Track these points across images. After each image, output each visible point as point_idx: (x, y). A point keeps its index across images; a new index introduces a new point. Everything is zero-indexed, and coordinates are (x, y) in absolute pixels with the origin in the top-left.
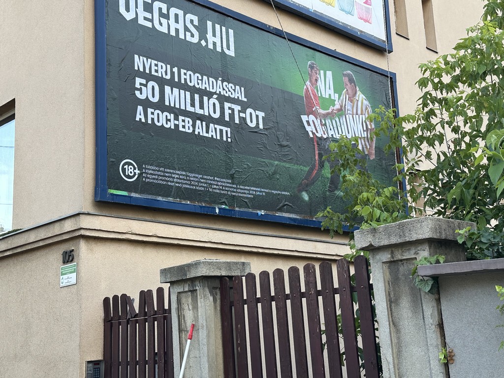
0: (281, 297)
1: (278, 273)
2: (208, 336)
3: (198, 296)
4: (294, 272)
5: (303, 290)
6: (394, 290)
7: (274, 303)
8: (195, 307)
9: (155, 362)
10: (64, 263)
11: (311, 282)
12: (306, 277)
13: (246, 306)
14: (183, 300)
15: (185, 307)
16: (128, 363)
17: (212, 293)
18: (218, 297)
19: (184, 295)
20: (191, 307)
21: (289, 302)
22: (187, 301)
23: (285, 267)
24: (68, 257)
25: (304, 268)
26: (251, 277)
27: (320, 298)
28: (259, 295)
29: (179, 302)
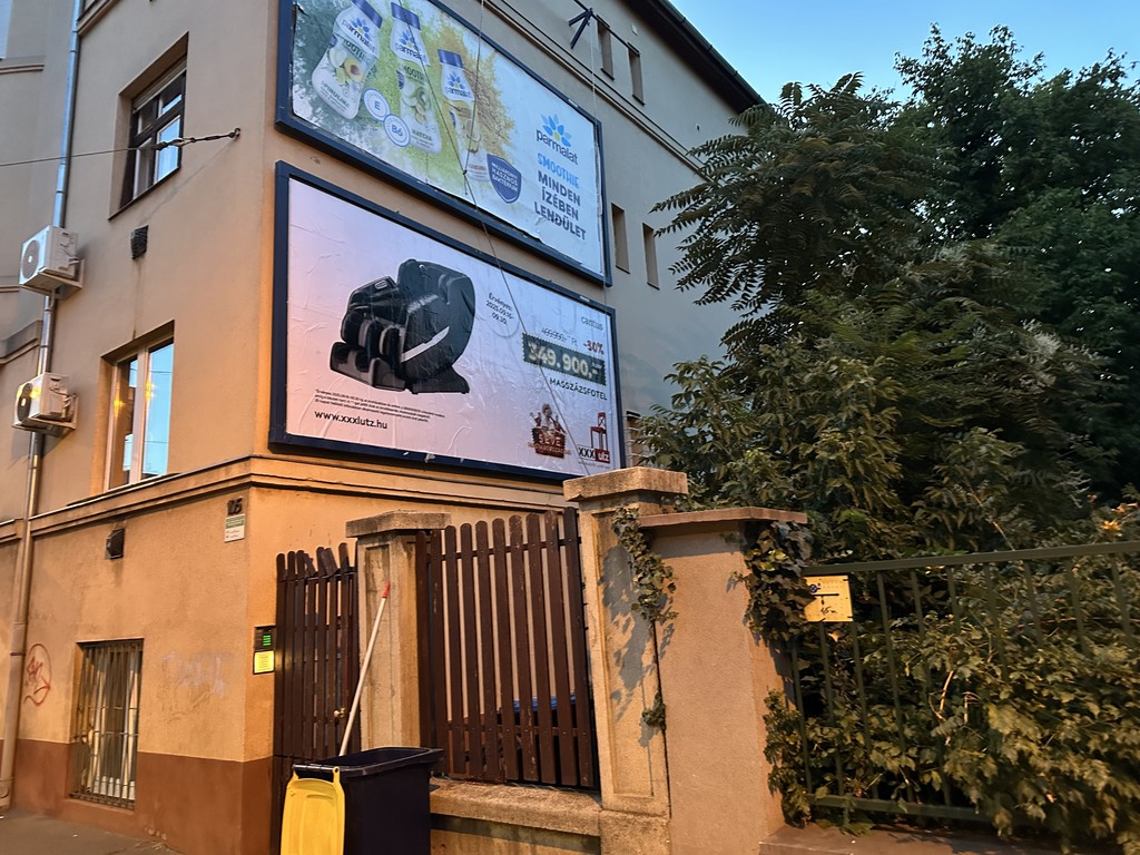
0: (483, 552)
1: (482, 526)
2: (400, 596)
3: (391, 553)
4: (498, 524)
5: (508, 544)
6: (603, 544)
7: (475, 559)
8: (386, 565)
9: (338, 627)
10: (230, 514)
11: (516, 536)
12: (511, 529)
13: (444, 562)
14: (373, 557)
15: (374, 564)
16: (305, 629)
17: (406, 549)
18: (414, 552)
19: (372, 552)
20: (381, 564)
21: (492, 557)
22: (377, 556)
23: (488, 518)
24: (235, 508)
25: (510, 520)
26: (451, 531)
27: (526, 553)
28: (459, 551)
29: (367, 559)
